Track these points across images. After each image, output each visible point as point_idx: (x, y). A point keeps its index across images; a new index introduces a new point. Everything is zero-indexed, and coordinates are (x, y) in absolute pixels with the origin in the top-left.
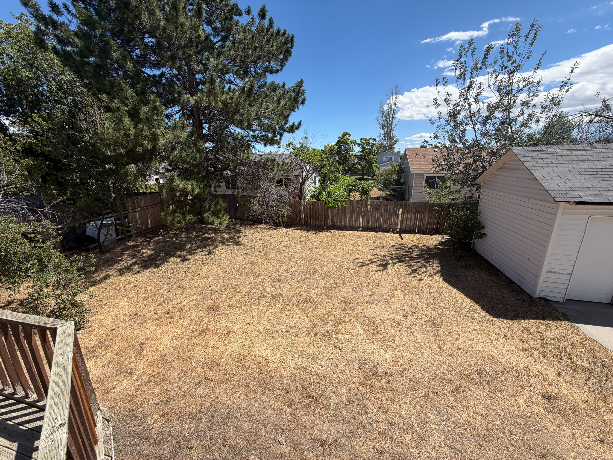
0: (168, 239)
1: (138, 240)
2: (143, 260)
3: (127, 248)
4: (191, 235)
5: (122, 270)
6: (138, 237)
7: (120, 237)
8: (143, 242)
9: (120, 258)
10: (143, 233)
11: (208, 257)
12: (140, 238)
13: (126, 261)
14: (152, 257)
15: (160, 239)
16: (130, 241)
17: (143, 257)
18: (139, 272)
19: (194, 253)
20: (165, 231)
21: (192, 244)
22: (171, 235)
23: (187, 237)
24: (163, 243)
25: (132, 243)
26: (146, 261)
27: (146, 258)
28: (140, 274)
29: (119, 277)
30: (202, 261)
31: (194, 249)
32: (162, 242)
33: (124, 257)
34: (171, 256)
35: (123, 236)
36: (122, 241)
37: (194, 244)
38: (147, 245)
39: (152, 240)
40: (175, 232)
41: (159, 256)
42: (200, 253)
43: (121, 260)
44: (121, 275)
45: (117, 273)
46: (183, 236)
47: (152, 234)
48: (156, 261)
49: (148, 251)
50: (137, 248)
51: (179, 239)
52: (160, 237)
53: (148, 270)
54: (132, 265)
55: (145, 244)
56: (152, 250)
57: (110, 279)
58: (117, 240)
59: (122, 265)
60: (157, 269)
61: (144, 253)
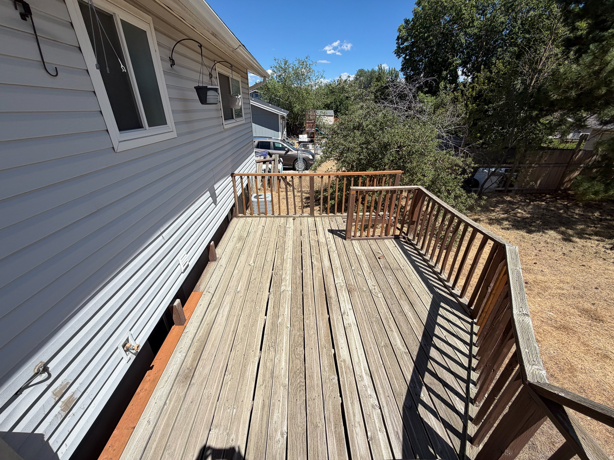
0: (553, 209)
1: (516, 197)
2: (515, 220)
3: (503, 201)
4: (590, 214)
5: (492, 220)
6: (517, 194)
7: (500, 189)
8: (521, 201)
9: (492, 209)
10: (524, 192)
11: (609, 251)
12: (520, 196)
13: (498, 213)
14: (527, 220)
15: (542, 205)
16: (507, 195)
17: (517, 216)
18: (508, 229)
19: (586, 238)
20: (552, 198)
21: (588, 226)
22: (559, 206)
23: (583, 215)
24: (545, 211)
25: (509, 199)
26: (518, 221)
27: (519, 219)
28: (508, 232)
29: (488, 225)
30: (596, 253)
31: (588, 232)
32: (544, 209)
33: (497, 209)
34: (551, 229)
35: (503, 189)
36: (500, 194)
37: (591, 227)
38: (524, 205)
39: (532, 203)
40: (566, 203)
41: (535, 222)
42: (597, 242)
43: (493, 211)
44: (490, 224)
45: (487, 220)
46: (577, 212)
47: (535, 196)
48: (531, 226)
49: (524, 213)
50: (513, 205)
51: (569, 213)
52: (543, 203)
53: (518, 232)
54: (503, 219)
55: (523, 204)
56: (529, 213)
57: (479, 223)
58: (496, 191)
59: (493, 215)
60: (528, 234)
61: (518, 213)
